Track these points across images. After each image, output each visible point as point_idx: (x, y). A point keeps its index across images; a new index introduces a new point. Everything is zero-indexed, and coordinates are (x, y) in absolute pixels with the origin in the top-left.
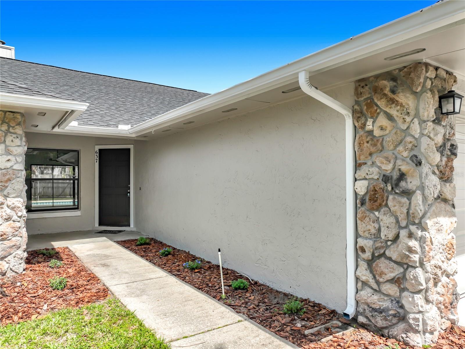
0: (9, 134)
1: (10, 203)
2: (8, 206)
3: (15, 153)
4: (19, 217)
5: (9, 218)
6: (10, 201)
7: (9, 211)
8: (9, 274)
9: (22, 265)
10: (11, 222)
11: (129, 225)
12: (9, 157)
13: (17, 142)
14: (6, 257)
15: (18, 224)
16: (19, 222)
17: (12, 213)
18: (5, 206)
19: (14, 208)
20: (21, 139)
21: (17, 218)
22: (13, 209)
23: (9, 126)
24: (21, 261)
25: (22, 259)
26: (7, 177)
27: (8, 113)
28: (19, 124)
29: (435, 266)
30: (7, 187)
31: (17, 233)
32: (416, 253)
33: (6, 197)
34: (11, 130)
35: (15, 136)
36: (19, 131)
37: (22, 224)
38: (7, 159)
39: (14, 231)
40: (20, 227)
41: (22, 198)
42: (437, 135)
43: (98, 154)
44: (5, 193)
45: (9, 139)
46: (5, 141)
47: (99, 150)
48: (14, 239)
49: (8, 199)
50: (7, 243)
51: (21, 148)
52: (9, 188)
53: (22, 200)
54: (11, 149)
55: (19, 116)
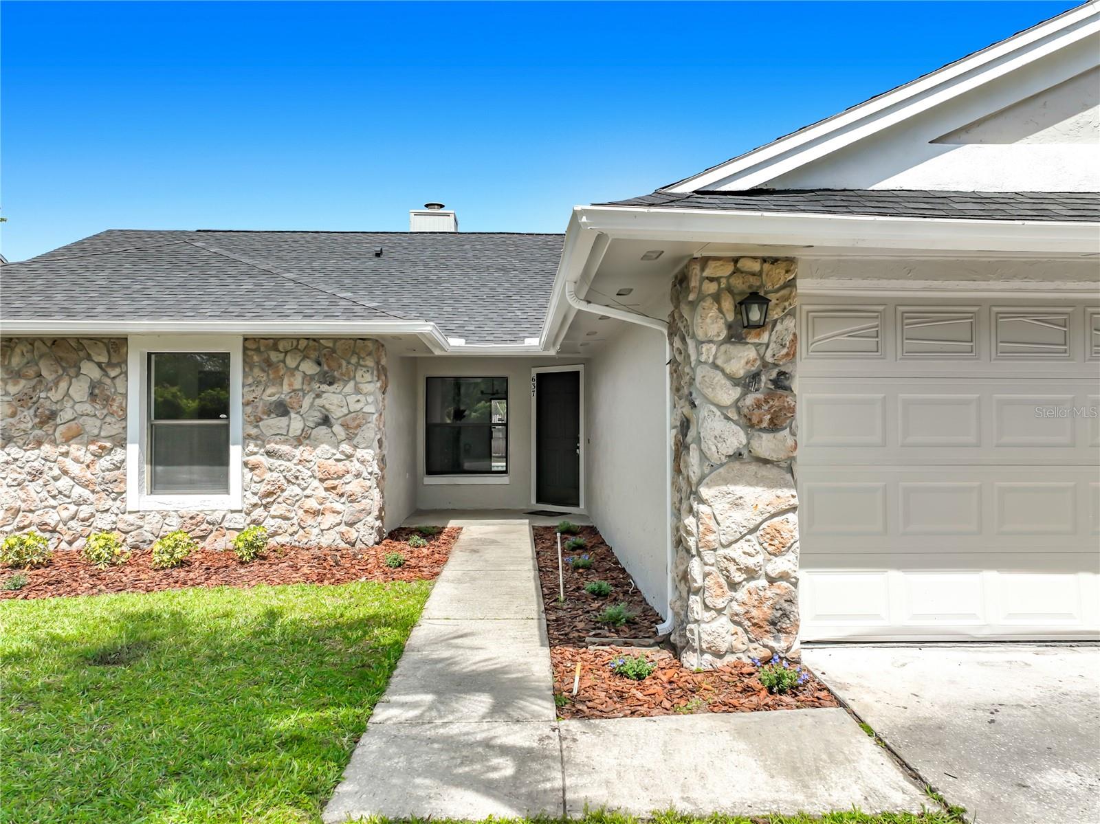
0: (359, 368)
1: (359, 456)
2: (358, 460)
3: (365, 391)
4: (369, 473)
5: (359, 474)
6: (360, 453)
7: (358, 465)
8: (359, 545)
9: (372, 536)
10: (361, 479)
11: (577, 505)
12: (359, 397)
13: (368, 377)
14: (355, 523)
15: (368, 483)
16: (369, 480)
17: (362, 468)
18: (354, 459)
19: (364, 461)
20: (372, 374)
21: (367, 474)
22: (362, 462)
23: (359, 358)
24: (371, 531)
25: (372, 528)
26: (357, 422)
27: (358, 341)
28: (369, 354)
29: (725, 558)
30: (356, 435)
31: (366, 494)
32: (693, 536)
33: (356, 447)
34: (362, 363)
35: (364, 369)
36: (370, 362)
37: (373, 483)
38: (356, 399)
39: (363, 491)
40: (370, 487)
41: (373, 449)
42: (730, 360)
43: (535, 383)
44: (355, 442)
45: (359, 373)
46: (355, 377)
47: (538, 375)
48: (364, 501)
49: (358, 450)
50: (357, 506)
51: (372, 384)
52: (358, 436)
53: (372, 452)
54: (361, 386)
55: (369, 344)
